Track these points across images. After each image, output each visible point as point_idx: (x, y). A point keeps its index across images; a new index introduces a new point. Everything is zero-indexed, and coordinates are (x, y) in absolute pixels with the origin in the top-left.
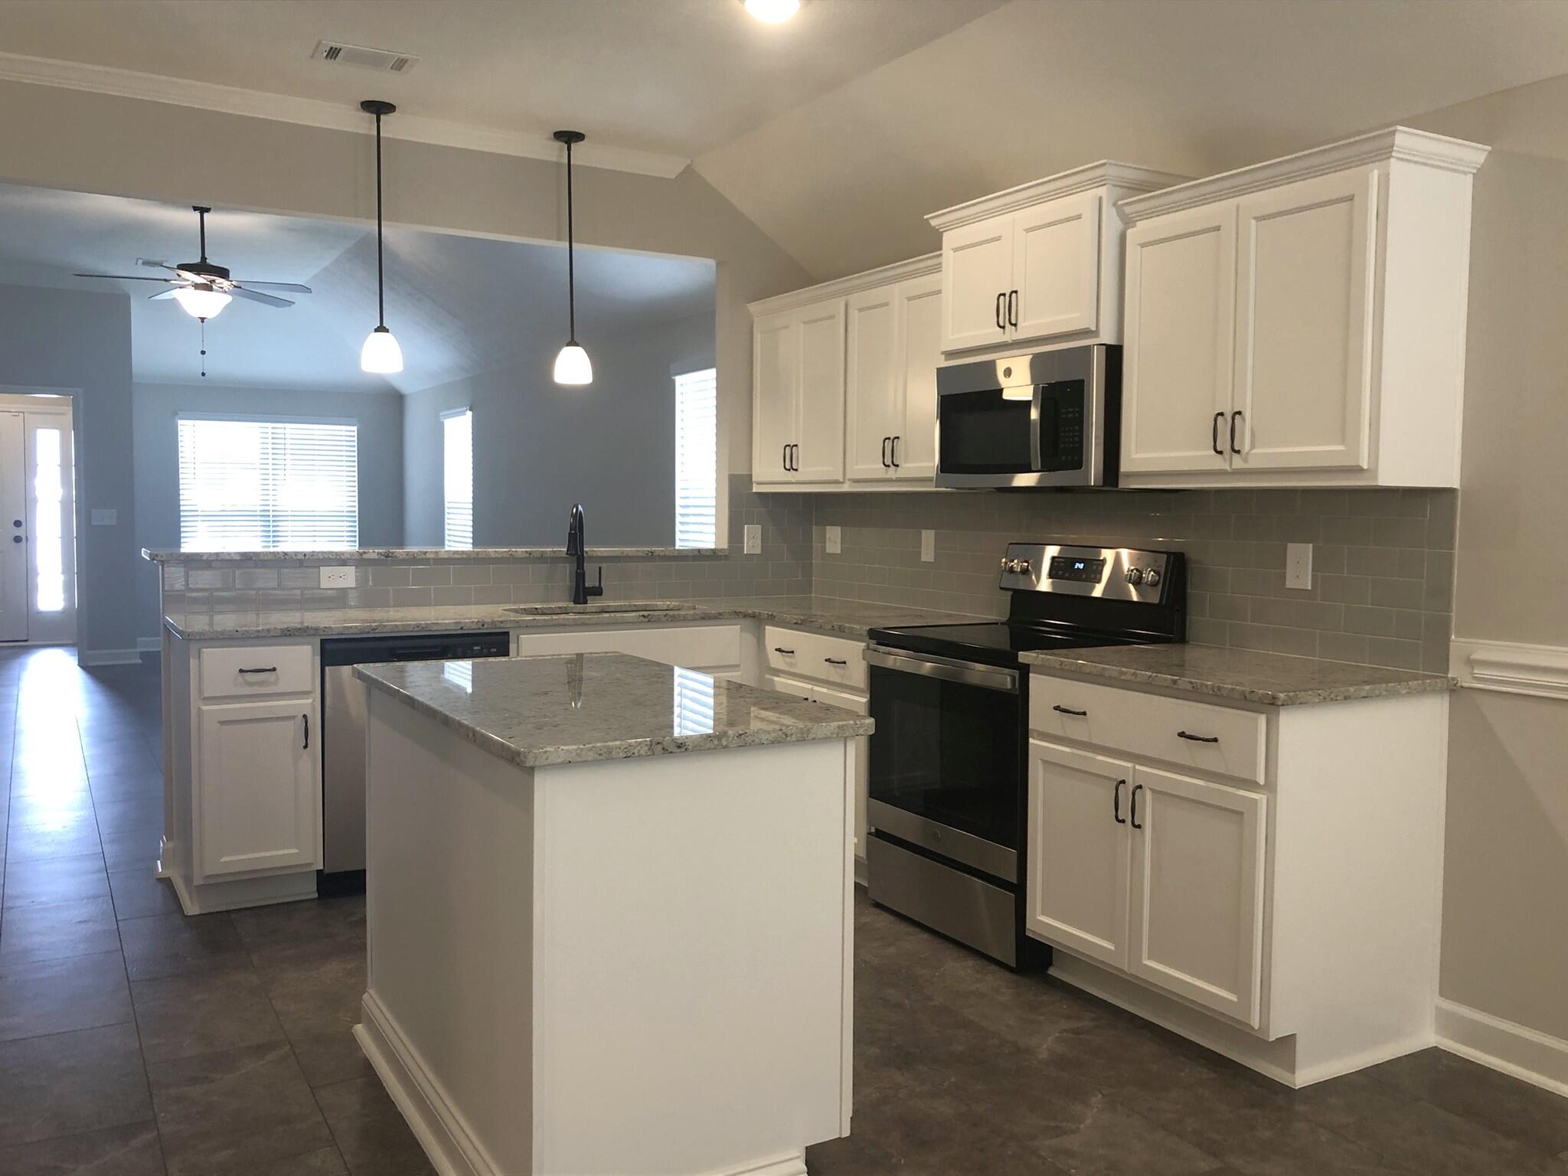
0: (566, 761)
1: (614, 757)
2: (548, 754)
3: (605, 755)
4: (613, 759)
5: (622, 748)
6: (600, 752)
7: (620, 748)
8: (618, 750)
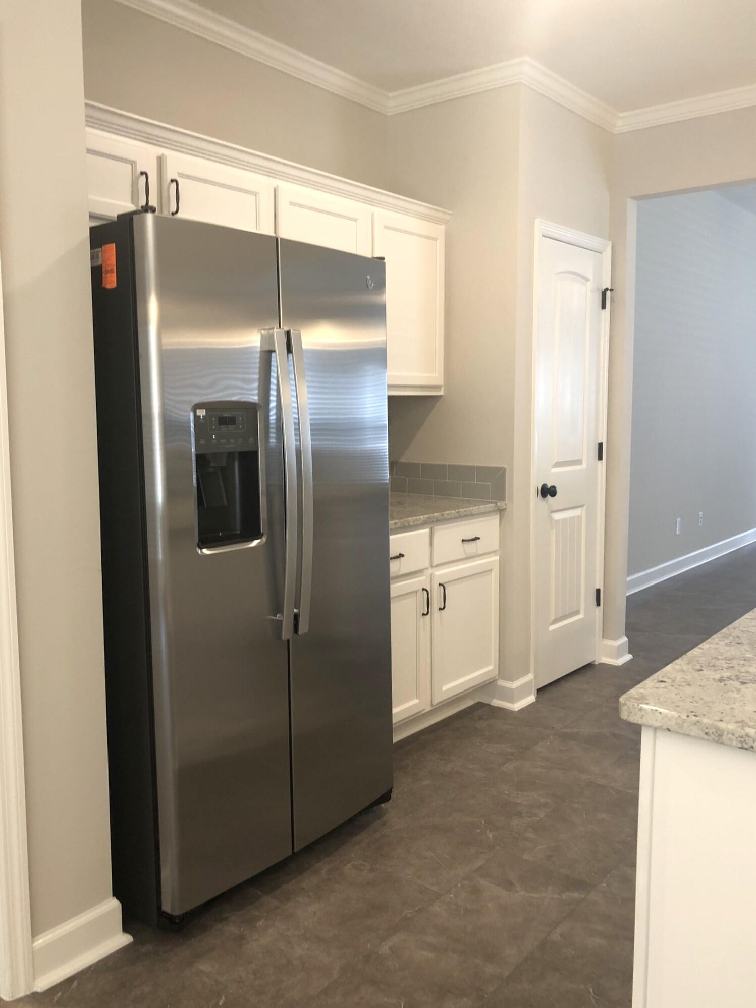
0: (665, 727)
1: (725, 742)
2: (643, 713)
3: (713, 736)
4: (722, 743)
5: (737, 735)
6: (707, 731)
7: (733, 734)
8: (730, 736)
